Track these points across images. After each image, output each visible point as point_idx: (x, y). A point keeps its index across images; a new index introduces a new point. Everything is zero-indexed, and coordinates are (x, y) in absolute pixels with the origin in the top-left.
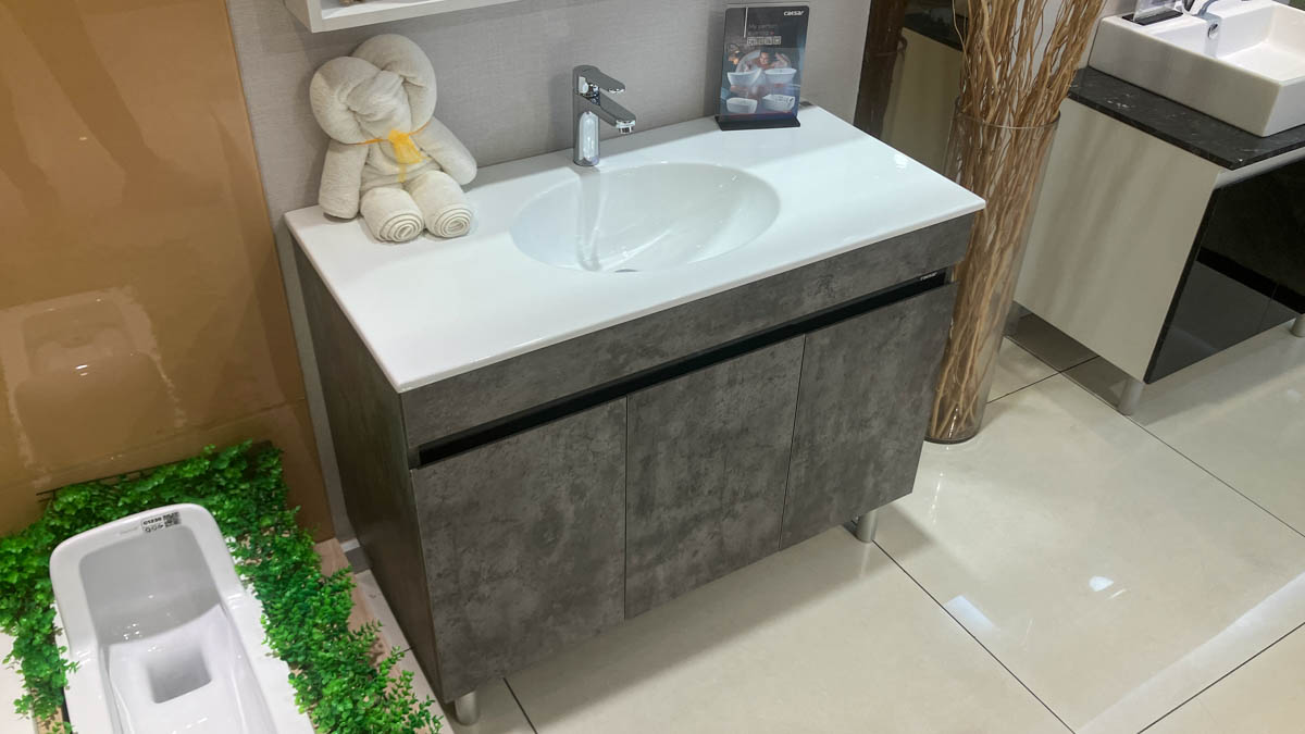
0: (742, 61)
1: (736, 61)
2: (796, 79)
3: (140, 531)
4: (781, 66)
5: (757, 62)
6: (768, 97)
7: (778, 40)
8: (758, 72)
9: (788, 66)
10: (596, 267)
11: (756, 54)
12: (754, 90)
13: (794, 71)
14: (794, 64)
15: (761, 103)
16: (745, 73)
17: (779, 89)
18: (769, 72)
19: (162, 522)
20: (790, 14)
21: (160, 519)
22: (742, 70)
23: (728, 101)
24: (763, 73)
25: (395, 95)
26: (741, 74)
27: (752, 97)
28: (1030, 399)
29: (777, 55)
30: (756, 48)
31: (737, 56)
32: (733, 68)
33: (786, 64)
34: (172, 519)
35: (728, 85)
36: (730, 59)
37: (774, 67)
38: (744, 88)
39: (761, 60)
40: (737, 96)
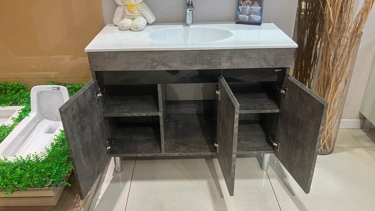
0: (244, 3)
1: (242, 3)
2: (261, 10)
3: (51, 89)
4: (256, 6)
5: (248, 4)
6: (252, 16)
8: (249, 7)
9: (258, 6)
11: (248, 1)
12: (248, 13)
13: (261, 8)
14: (261, 5)
15: (250, 18)
16: (245, 7)
17: (255, 13)
18: (252, 7)
19: (56, 88)
21: (55, 87)
22: (244, 6)
23: (239, 15)
24: (250, 8)
27: (247, 15)
28: (358, 151)
29: (255, 2)
31: (242, 1)
32: (241, 5)
33: (258, 5)
34: (58, 89)
35: (239, 11)
36: (240, 2)
37: (254, 6)
38: (244, 12)
39: (250, 3)
40: (242, 14)
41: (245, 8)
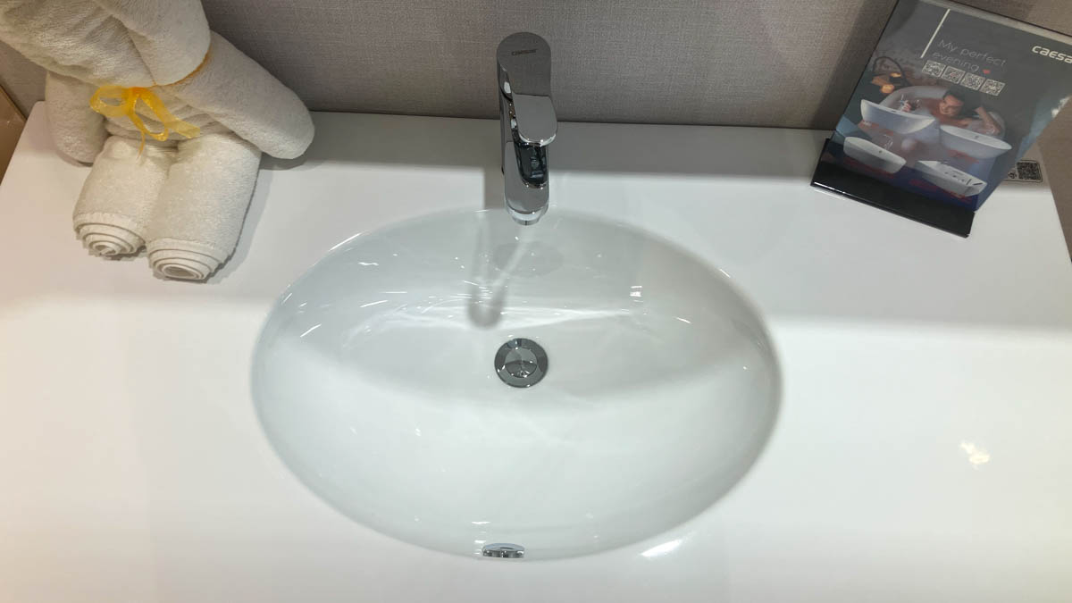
0: (902, 92)
1: (887, 88)
4: (981, 129)
5: (932, 107)
7: (993, 88)
8: (926, 121)
9: (998, 136)
10: (493, 318)
11: (936, 93)
12: (906, 144)
13: (1007, 145)
14: (1011, 136)
16: (899, 112)
18: (949, 129)
20: (1046, 52)
22: (896, 105)
23: (850, 139)
24: (936, 126)
25: (91, 38)
26: (889, 110)
29: (980, 111)
30: (939, 83)
31: (892, 81)
32: (878, 97)
35: (857, 118)
36: (876, 81)
37: (965, 127)
38: (889, 132)
39: (942, 106)
40: (869, 139)
41: (905, 118)
